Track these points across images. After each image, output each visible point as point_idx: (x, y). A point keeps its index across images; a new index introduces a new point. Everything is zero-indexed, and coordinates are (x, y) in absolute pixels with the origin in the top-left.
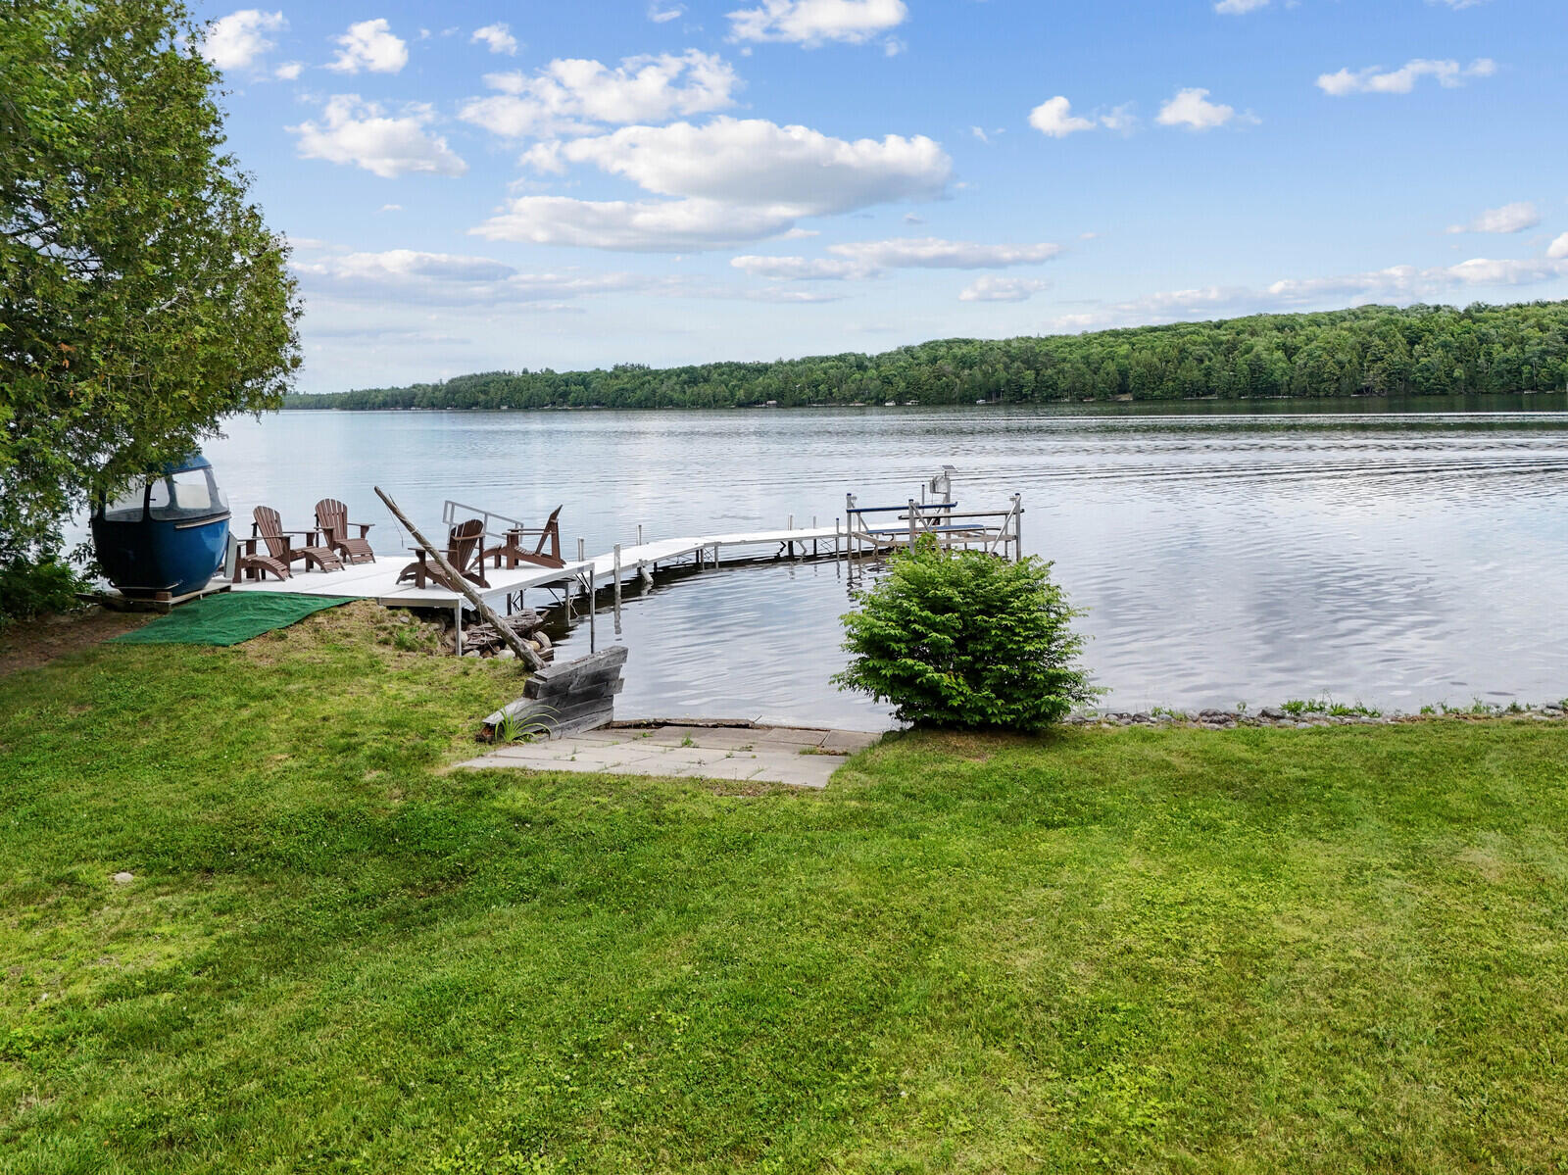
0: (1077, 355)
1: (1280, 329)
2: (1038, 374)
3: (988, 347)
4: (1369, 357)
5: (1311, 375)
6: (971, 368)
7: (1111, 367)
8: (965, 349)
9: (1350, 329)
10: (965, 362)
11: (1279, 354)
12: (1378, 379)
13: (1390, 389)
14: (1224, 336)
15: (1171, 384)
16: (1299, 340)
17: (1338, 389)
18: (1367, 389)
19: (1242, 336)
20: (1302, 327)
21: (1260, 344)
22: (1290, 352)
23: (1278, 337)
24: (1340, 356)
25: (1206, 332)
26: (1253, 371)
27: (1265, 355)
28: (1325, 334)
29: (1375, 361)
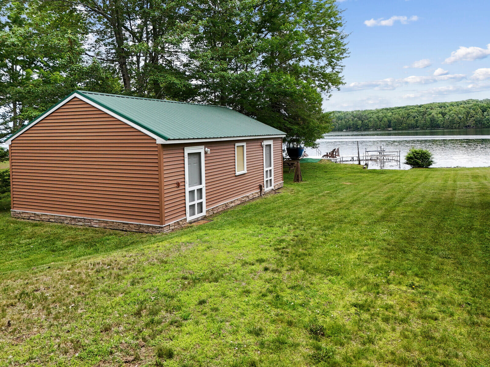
0: (375, 116)
1: (441, 107)
2: (362, 122)
3: (347, 113)
4: (469, 116)
5: (450, 121)
6: (341, 120)
7: (385, 119)
8: (339, 114)
9: (463, 107)
10: (339, 118)
11: (440, 115)
12: (472, 123)
13: (476, 126)
14: (422, 110)
15: (405, 125)
16: (447, 111)
17: (459, 126)
18: (469, 126)
19: (428, 110)
20: (448, 107)
21: (434, 112)
22: (444, 114)
23: (440, 110)
24: (460, 116)
25: (416, 108)
26: (431, 121)
27: (435, 116)
28: (456, 109)
29: (471, 117)
